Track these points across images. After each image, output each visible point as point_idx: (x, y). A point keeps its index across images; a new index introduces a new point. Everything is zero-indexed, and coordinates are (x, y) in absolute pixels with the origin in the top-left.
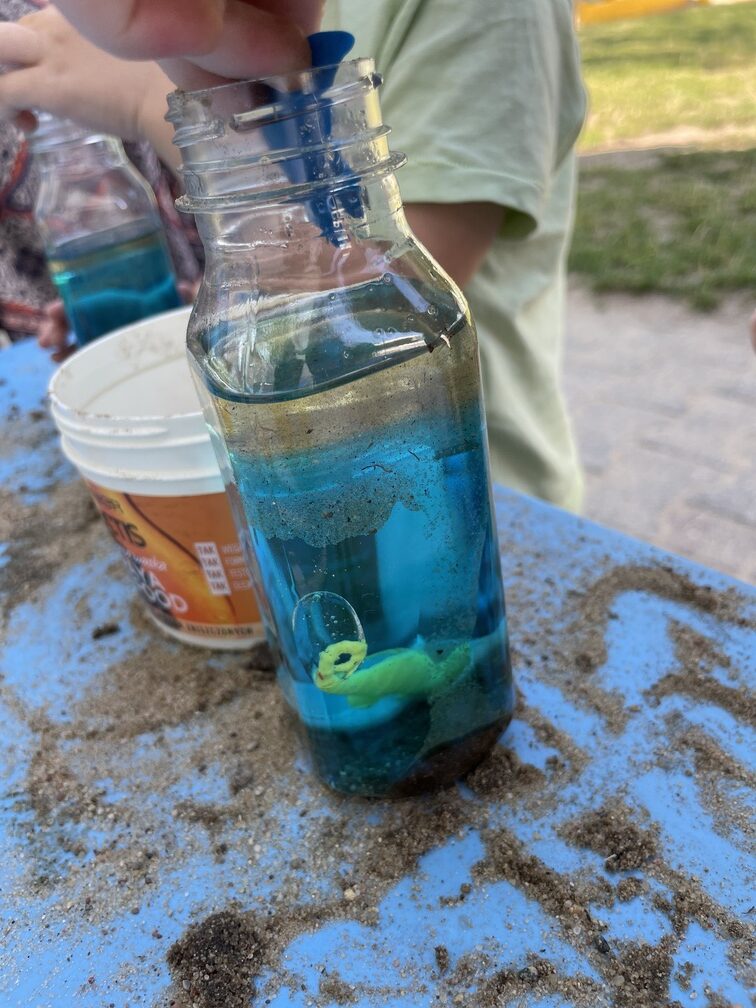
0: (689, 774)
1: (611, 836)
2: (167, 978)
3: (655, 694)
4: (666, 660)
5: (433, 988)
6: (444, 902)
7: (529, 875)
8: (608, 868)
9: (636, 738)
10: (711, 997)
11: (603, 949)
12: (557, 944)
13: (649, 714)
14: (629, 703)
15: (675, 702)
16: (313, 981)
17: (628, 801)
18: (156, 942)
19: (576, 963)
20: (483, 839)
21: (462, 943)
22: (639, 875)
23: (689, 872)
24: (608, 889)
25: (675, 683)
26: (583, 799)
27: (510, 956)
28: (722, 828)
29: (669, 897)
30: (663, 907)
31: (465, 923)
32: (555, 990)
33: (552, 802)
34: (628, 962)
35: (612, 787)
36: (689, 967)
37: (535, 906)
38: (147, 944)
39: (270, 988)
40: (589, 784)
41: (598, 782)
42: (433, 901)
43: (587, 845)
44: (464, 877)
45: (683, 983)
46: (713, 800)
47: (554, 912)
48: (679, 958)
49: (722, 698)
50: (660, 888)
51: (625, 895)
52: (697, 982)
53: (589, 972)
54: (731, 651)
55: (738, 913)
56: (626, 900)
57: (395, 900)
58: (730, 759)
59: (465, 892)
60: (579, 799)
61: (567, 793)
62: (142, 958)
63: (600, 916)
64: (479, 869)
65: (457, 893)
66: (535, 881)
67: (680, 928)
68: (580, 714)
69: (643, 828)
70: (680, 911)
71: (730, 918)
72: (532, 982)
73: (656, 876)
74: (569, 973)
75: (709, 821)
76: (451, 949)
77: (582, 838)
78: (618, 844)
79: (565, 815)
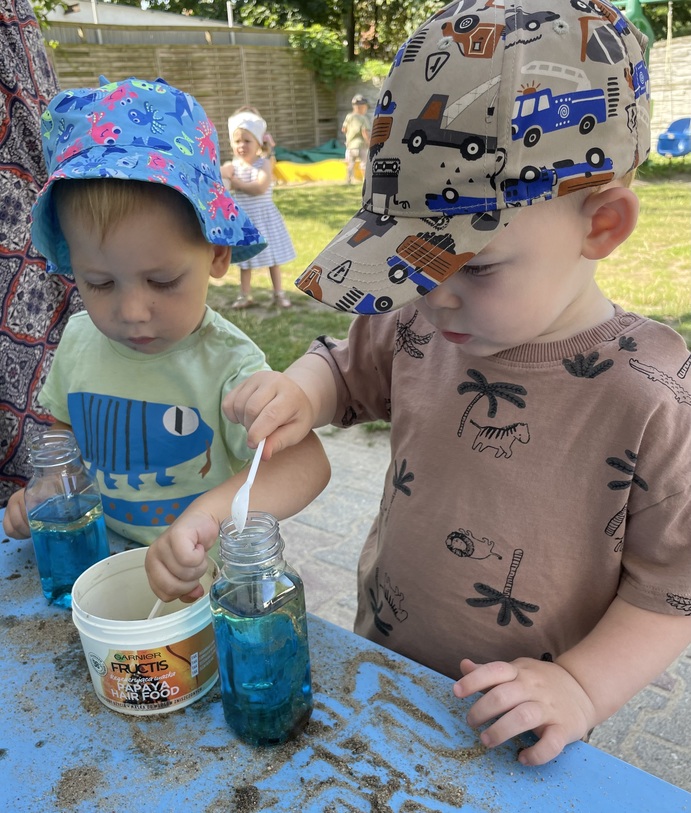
0: (380, 725)
1: (355, 744)
3: (371, 701)
4: (376, 688)
6: (302, 766)
7: (328, 756)
8: (353, 753)
9: (364, 715)
11: (352, 774)
12: (338, 774)
13: (369, 707)
14: (362, 704)
15: (378, 703)
17: (360, 734)
20: (313, 748)
21: (308, 777)
22: (363, 755)
23: (378, 753)
24: (353, 758)
25: (379, 696)
27: (324, 778)
29: (371, 759)
30: (370, 762)
33: (335, 736)
37: (330, 765)
40: (348, 730)
41: (350, 729)
42: (298, 767)
43: (347, 747)
44: (307, 759)
46: (388, 732)
47: (336, 766)
49: (393, 700)
50: (369, 757)
51: (357, 760)
54: (399, 684)
57: (285, 767)
58: (394, 720)
59: (308, 763)
60: (346, 734)
63: (350, 766)
64: (313, 757)
65: (305, 764)
66: (330, 758)
69: (364, 742)
70: (374, 763)
73: (368, 754)
75: (385, 738)
77: (345, 745)
78: (356, 746)
79: (339, 740)
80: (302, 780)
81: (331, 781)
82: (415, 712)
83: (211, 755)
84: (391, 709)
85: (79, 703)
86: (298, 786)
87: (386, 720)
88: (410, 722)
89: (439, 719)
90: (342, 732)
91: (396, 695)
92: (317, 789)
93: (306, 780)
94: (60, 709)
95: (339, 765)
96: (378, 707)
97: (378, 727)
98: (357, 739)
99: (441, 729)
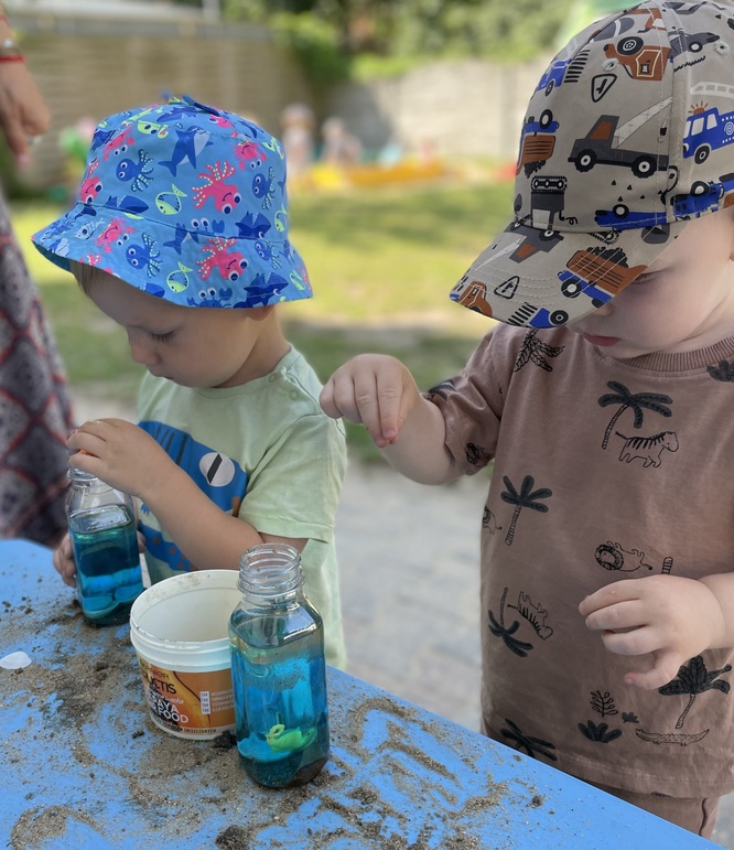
0: (390, 774)
1: (364, 794)
3: (380, 749)
4: (385, 737)
5: (308, 839)
6: (309, 817)
7: (336, 807)
8: (363, 803)
9: (372, 764)
10: (392, 833)
11: (361, 824)
12: (347, 825)
13: (378, 756)
14: (370, 752)
15: (387, 751)
16: (268, 843)
17: (369, 784)
19: (352, 829)
20: (320, 799)
21: (315, 828)
22: (373, 805)
23: (388, 803)
24: (362, 809)
25: (388, 744)
26: (354, 784)
27: (332, 829)
28: (399, 790)
29: (381, 809)
30: (379, 812)
31: (316, 822)
32: (346, 836)
33: (343, 786)
35: (364, 780)
36: (386, 827)
37: (339, 816)
40: (356, 780)
41: (359, 779)
42: (305, 818)
43: (356, 798)
44: (315, 810)
45: (385, 831)
46: (398, 782)
47: (345, 817)
48: (384, 824)
49: (403, 749)
50: (379, 807)
51: (367, 810)
52: (388, 830)
53: (356, 830)
54: (409, 732)
55: (402, 812)
57: (292, 818)
58: (404, 769)
59: (315, 814)
60: (352, 784)
63: (359, 816)
64: (320, 807)
65: (313, 815)
66: (339, 808)
67: (384, 817)
68: (353, 758)
69: (373, 792)
70: (385, 813)
71: (400, 813)
72: (340, 835)
73: (377, 804)
75: (396, 788)
76: (313, 829)
77: (354, 796)
78: (365, 796)
79: (348, 790)
80: (309, 831)
81: (341, 832)
82: (425, 761)
83: (213, 806)
84: (400, 757)
85: (70, 753)
86: (305, 838)
87: (396, 768)
88: (421, 771)
89: (450, 769)
90: (350, 782)
91: (406, 744)
92: (325, 840)
93: (314, 832)
94: (50, 760)
95: (348, 815)
96: (388, 756)
97: (388, 777)
98: (366, 789)
99: (453, 777)
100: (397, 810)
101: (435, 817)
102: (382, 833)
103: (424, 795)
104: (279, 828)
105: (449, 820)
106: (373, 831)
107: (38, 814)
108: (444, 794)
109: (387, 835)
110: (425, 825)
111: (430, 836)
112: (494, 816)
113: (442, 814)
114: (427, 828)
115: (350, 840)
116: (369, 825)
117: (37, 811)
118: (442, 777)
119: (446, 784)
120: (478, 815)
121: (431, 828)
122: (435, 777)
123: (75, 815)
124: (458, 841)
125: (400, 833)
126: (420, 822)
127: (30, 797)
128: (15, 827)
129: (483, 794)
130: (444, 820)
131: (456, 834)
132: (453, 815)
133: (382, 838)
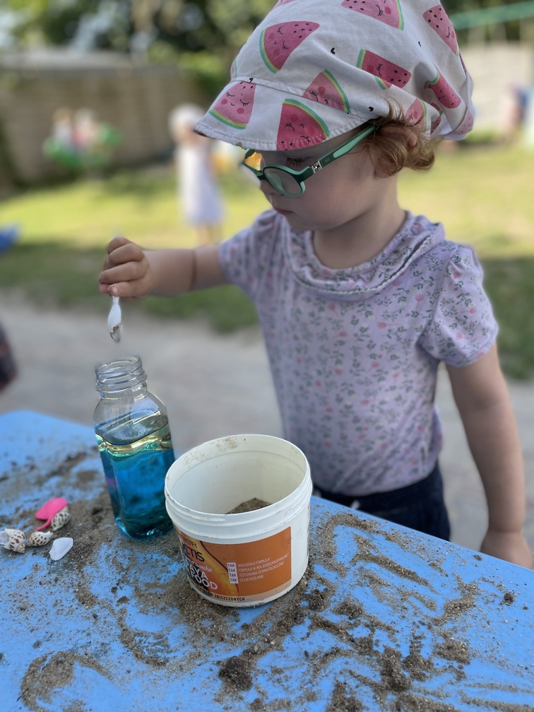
0: (368, 586)
1: (349, 609)
2: (220, 682)
3: (353, 562)
4: (355, 549)
5: (306, 663)
6: (303, 639)
7: (326, 625)
8: (350, 618)
9: (350, 578)
10: (385, 647)
11: (353, 641)
12: (340, 643)
13: (353, 568)
14: (346, 566)
15: (360, 563)
16: (269, 670)
17: (351, 598)
18: (211, 672)
19: (346, 646)
20: (310, 618)
21: (311, 649)
22: (359, 619)
23: (373, 615)
24: (351, 624)
25: (359, 557)
26: (338, 600)
27: (327, 649)
28: (380, 601)
29: (369, 623)
30: (367, 626)
31: (311, 643)
32: (342, 655)
33: (329, 602)
34: (360, 642)
35: (346, 594)
36: (378, 641)
37: (330, 634)
38: (208, 674)
39: (256, 675)
40: (338, 594)
41: (341, 593)
42: (299, 639)
43: (342, 613)
44: (307, 630)
45: (377, 645)
46: (376, 593)
47: (336, 634)
48: (374, 639)
49: (375, 560)
50: (366, 621)
52: (380, 644)
53: (350, 648)
54: (374, 543)
55: (389, 624)
56: (357, 626)
57: (287, 642)
58: (380, 579)
59: (308, 635)
61: (332, 599)
62: (209, 678)
63: (350, 633)
64: (311, 627)
65: (306, 635)
66: (329, 626)
67: (373, 631)
68: (331, 573)
69: (357, 605)
70: (372, 626)
71: (387, 625)
72: (335, 654)
73: (364, 618)
74: (345, 649)
75: (376, 599)
76: (309, 651)
77: (340, 611)
78: (351, 611)
79: (332, 606)
80: (306, 654)
81: (336, 652)
82: (396, 569)
84: (372, 567)
85: (73, 597)
86: (303, 661)
87: (372, 580)
88: (396, 580)
89: (421, 575)
90: (333, 597)
91: (375, 554)
92: (323, 661)
93: (310, 653)
94: (55, 605)
95: (339, 633)
96: (362, 568)
97: (367, 588)
98: (351, 603)
99: (426, 583)
100: (383, 621)
101: (420, 625)
102: (375, 648)
103: (405, 604)
104: (277, 653)
105: (434, 627)
106: (366, 647)
107: (46, 663)
108: (422, 601)
109: (381, 650)
110: (413, 634)
111: (420, 646)
112: (474, 617)
113: (426, 621)
114: (416, 638)
115: (347, 659)
116: (362, 641)
117: (44, 659)
118: (415, 583)
119: (421, 590)
120: (459, 619)
121: (420, 637)
122: (409, 585)
123: (81, 660)
124: (449, 648)
125: (392, 646)
126: (407, 632)
127: (37, 645)
128: (25, 679)
129: (457, 596)
130: (430, 627)
131: (444, 641)
132: (436, 622)
133: (376, 653)
